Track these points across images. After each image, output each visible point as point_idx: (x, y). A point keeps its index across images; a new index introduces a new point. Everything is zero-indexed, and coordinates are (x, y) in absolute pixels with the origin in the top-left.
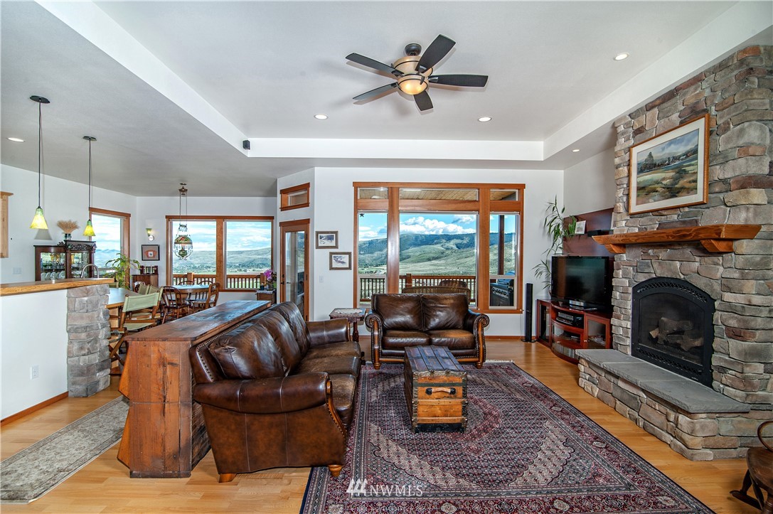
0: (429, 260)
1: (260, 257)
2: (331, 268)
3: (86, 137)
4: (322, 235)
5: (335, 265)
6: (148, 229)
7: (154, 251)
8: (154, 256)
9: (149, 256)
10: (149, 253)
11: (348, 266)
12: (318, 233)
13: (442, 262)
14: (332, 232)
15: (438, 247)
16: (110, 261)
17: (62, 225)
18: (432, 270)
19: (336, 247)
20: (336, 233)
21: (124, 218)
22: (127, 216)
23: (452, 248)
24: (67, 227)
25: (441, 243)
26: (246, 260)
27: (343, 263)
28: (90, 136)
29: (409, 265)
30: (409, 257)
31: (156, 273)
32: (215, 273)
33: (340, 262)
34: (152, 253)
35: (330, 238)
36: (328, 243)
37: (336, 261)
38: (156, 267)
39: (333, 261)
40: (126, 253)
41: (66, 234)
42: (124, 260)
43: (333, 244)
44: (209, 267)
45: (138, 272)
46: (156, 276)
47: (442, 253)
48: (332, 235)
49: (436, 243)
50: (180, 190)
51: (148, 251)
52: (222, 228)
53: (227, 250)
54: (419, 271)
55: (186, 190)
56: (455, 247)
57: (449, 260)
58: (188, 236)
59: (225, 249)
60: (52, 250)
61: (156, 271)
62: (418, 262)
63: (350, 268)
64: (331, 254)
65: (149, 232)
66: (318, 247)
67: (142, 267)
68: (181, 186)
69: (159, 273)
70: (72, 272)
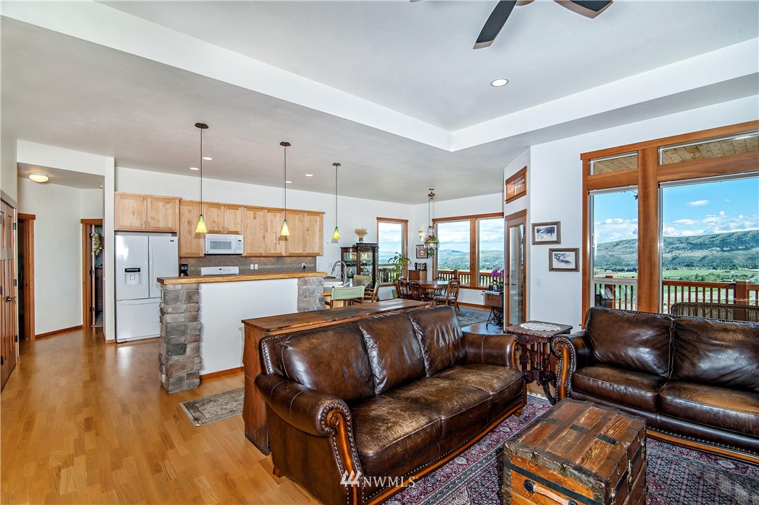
2: (552, 269)
3: (334, 164)
4: (539, 227)
5: (556, 264)
6: (420, 232)
8: (424, 254)
9: (421, 254)
11: (574, 267)
12: (534, 225)
14: (552, 224)
16: (391, 259)
17: (358, 232)
19: (558, 242)
20: (557, 223)
21: (404, 224)
22: (406, 222)
24: (361, 233)
27: (567, 262)
28: (336, 162)
31: (425, 270)
32: (469, 271)
33: (562, 261)
34: (423, 251)
35: (550, 231)
36: (547, 237)
37: (558, 259)
38: (425, 264)
39: (554, 260)
40: (405, 252)
41: (360, 239)
42: (404, 258)
43: (554, 237)
45: (413, 268)
46: (425, 272)
48: (552, 228)
50: (429, 195)
52: (475, 227)
53: (480, 249)
55: (434, 194)
59: (478, 248)
60: (351, 250)
61: (425, 267)
63: (576, 269)
64: (552, 250)
65: (421, 234)
66: (535, 243)
67: (416, 264)
68: (430, 191)
69: (428, 269)
70: (362, 267)
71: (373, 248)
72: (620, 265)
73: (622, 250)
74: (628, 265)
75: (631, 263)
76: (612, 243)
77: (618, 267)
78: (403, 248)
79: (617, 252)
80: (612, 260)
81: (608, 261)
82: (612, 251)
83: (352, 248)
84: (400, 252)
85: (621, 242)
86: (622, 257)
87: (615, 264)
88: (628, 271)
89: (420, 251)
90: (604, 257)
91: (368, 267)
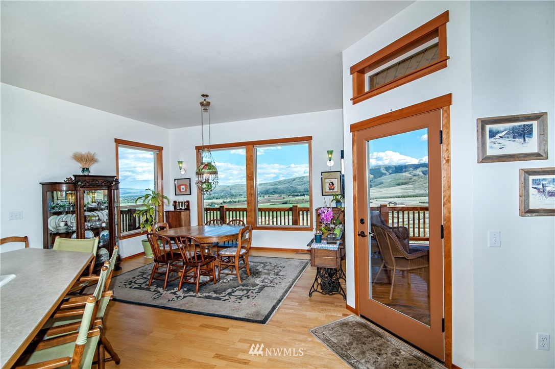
0: (399, 185)
1: (273, 187)
2: (526, 212)
4: (495, 127)
5: (537, 202)
6: (180, 162)
7: (186, 185)
8: (186, 190)
9: (182, 190)
10: (182, 187)
13: (410, 186)
14: (526, 118)
15: (407, 174)
16: (140, 198)
17: (79, 158)
18: (402, 193)
19: (541, 155)
20: (540, 117)
21: (157, 152)
22: (159, 149)
23: (418, 175)
24: (86, 159)
25: (408, 171)
26: (264, 189)
29: (381, 190)
30: (381, 183)
31: (188, 209)
33: (552, 194)
34: (184, 187)
35: (523, 133)
36: (514, 147)
37: (542, 191)
38: (188, 202)
39: (533, 191)
40: (160, 188)
41: (84, 169)
42: (158, 196)
43: (531, 145)
44: (242, 195)
45: (172, 208)
46: (188, 212)
47: (410, 179)
49: (405, 172)
50: (201, 105)
51: (180, 185)
52: (252, 156)
54: (391, 194)
55: (209, 103)
56: (421, 174)
57: (416, 184)
58: (213, 164)
60: (64, 187)
61: (188, 206)
62: (390, 187)
64: (526, 173)
65: (181, 165)
66: (485, 159)
67: (175, 202)
68: (203, 98)
69: (191, 208)
70: (87, 213)
71: (110, 183)
72: (296, 192)
73: (297, 183)
74: (300, 192)
75: (302, 191)
76: (292, 179)
77: (295, 194)
78: (156, 183)
79: (294, 184)
80: (292, 190)
81: (289, 190)
82: (292, 184)
83: (65, 183)
84: (152, 188)
85: (296, 178)
86: (297, 187)
87: (293, 192)
88: (301, 195)
89: (179, 187)
90: (288, 187)
91: (99, 213)
